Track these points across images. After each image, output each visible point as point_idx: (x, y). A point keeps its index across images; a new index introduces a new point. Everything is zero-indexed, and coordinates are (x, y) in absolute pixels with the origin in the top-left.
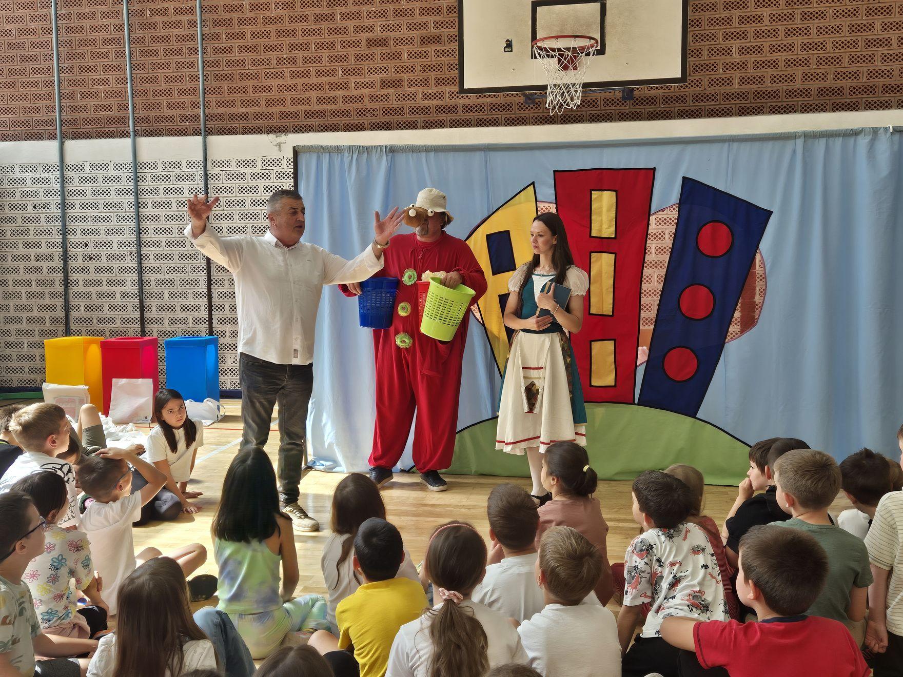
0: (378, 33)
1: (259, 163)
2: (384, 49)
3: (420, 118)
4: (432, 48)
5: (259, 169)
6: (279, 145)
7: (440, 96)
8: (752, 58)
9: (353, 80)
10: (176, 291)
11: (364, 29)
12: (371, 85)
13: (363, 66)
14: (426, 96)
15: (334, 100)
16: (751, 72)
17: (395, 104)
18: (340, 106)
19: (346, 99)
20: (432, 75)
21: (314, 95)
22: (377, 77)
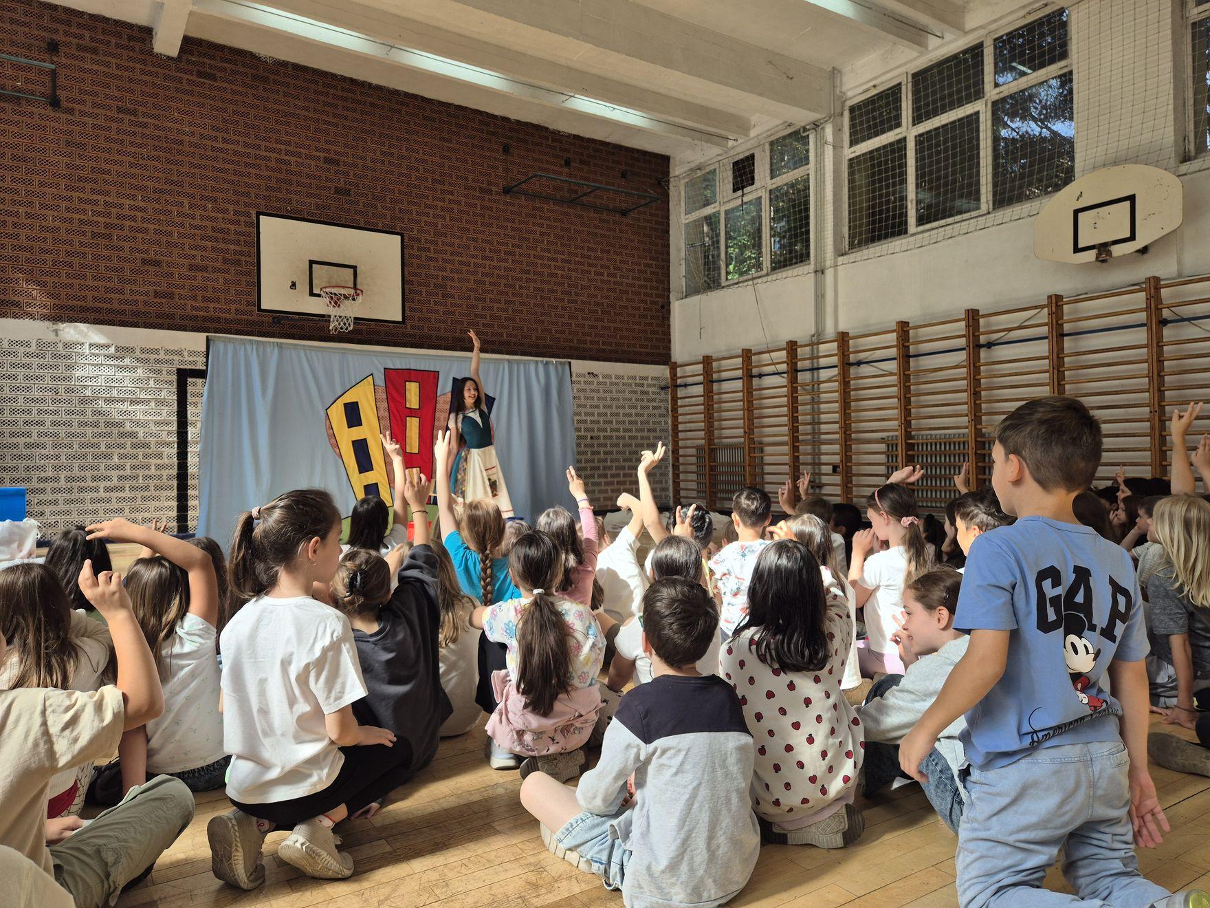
0: (151, 255)
1: (34, 345)
2: (158, 269)
3: (190, 324)
4: (199, 274)
5: (33, 348)
6: (56, 332)
7: (207, 309)
9: (128, 287)
11: (139, 251)
12: (147, 293)
13: (138, 279)
14: (193, 308)
15: (110, 301)
17: (167, 311)
18: (115, 306)
19: (120, 302)
20: (200, 294)
21: (90, 294)
22: (150, 289)
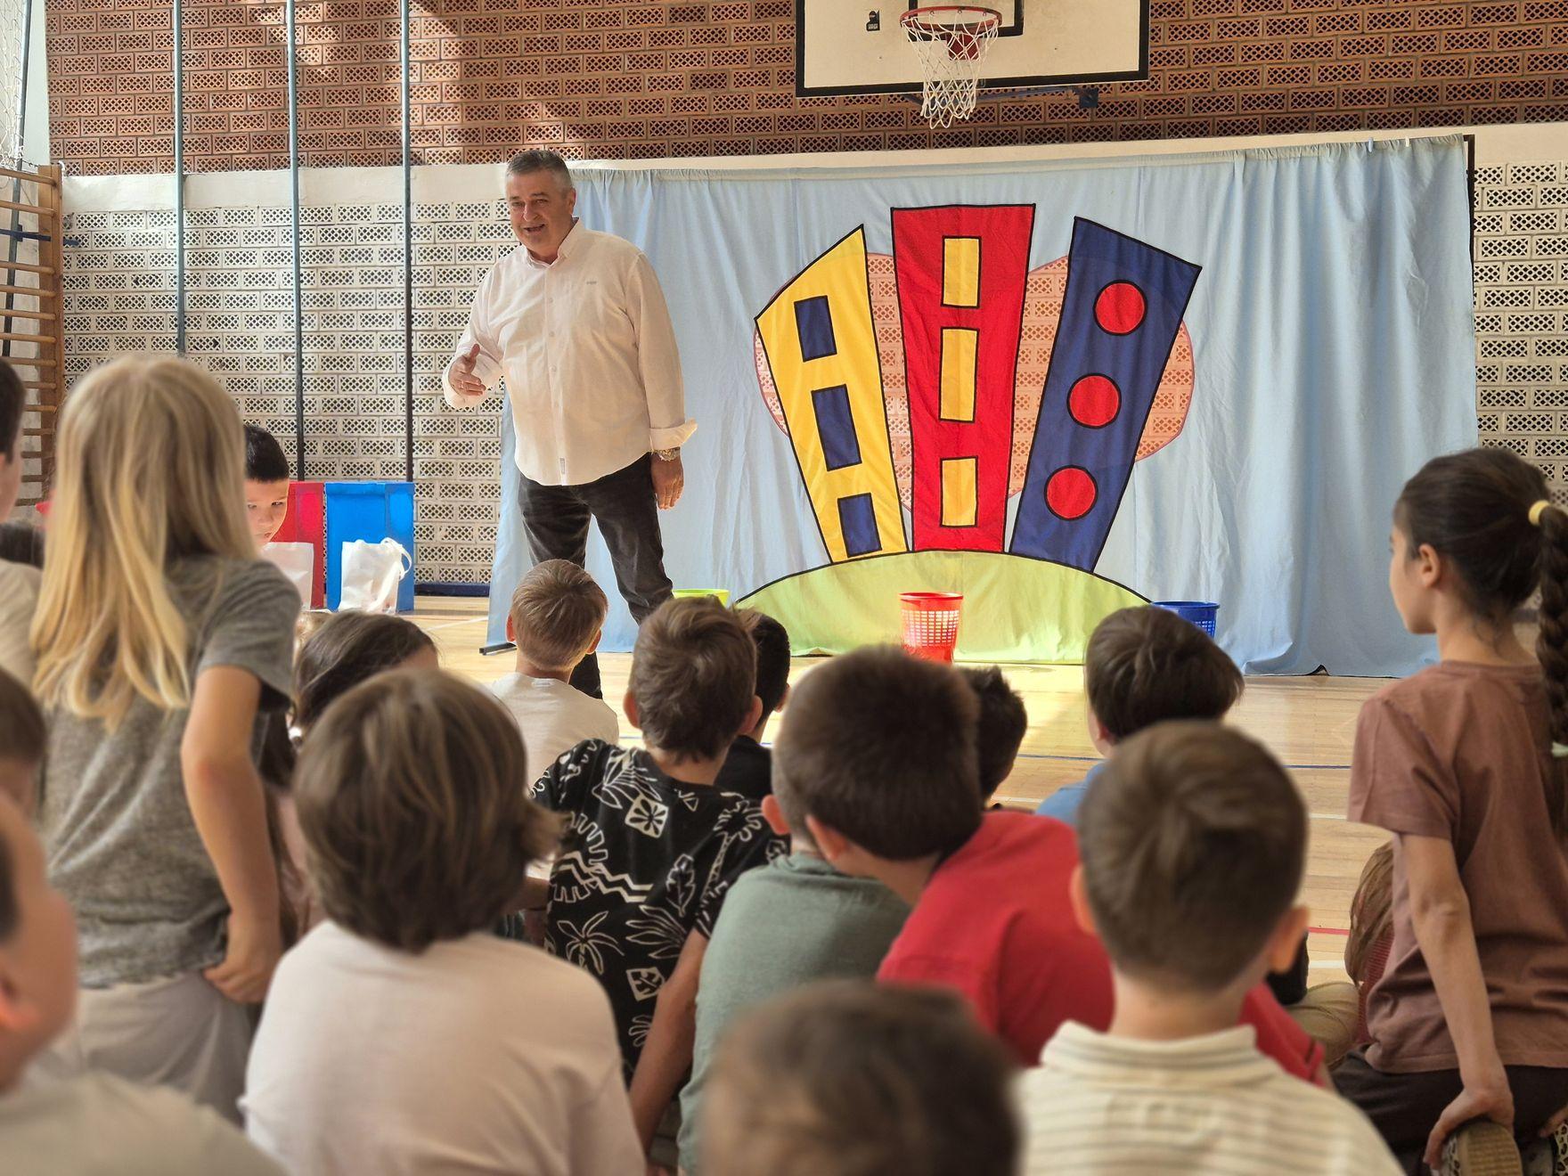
2: (698, 26)
3: (754, 137)
8: (1288, 40)
9: (646, 74)
10: (356, 419)
12: (678, 82)
13: (663, 54)
16: (1288, 62)
17: (713, 113)
20: (775, 67)
21: (584, 99)
22: (685, 71)
